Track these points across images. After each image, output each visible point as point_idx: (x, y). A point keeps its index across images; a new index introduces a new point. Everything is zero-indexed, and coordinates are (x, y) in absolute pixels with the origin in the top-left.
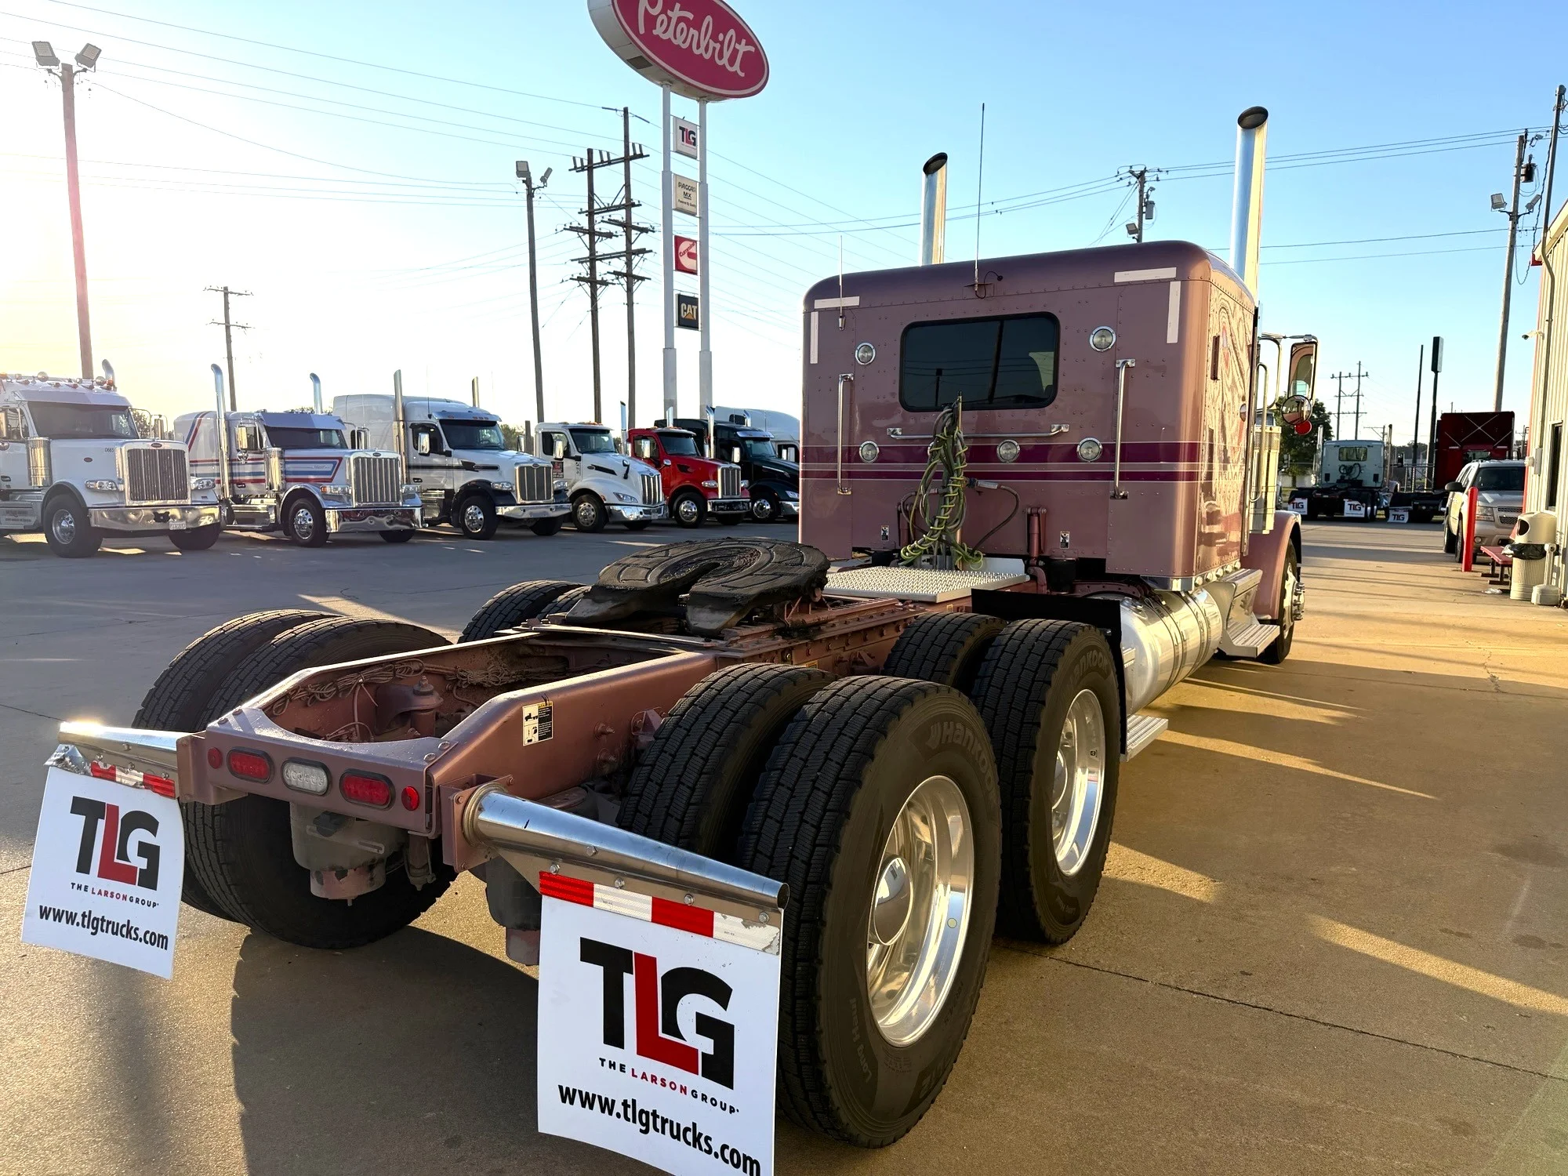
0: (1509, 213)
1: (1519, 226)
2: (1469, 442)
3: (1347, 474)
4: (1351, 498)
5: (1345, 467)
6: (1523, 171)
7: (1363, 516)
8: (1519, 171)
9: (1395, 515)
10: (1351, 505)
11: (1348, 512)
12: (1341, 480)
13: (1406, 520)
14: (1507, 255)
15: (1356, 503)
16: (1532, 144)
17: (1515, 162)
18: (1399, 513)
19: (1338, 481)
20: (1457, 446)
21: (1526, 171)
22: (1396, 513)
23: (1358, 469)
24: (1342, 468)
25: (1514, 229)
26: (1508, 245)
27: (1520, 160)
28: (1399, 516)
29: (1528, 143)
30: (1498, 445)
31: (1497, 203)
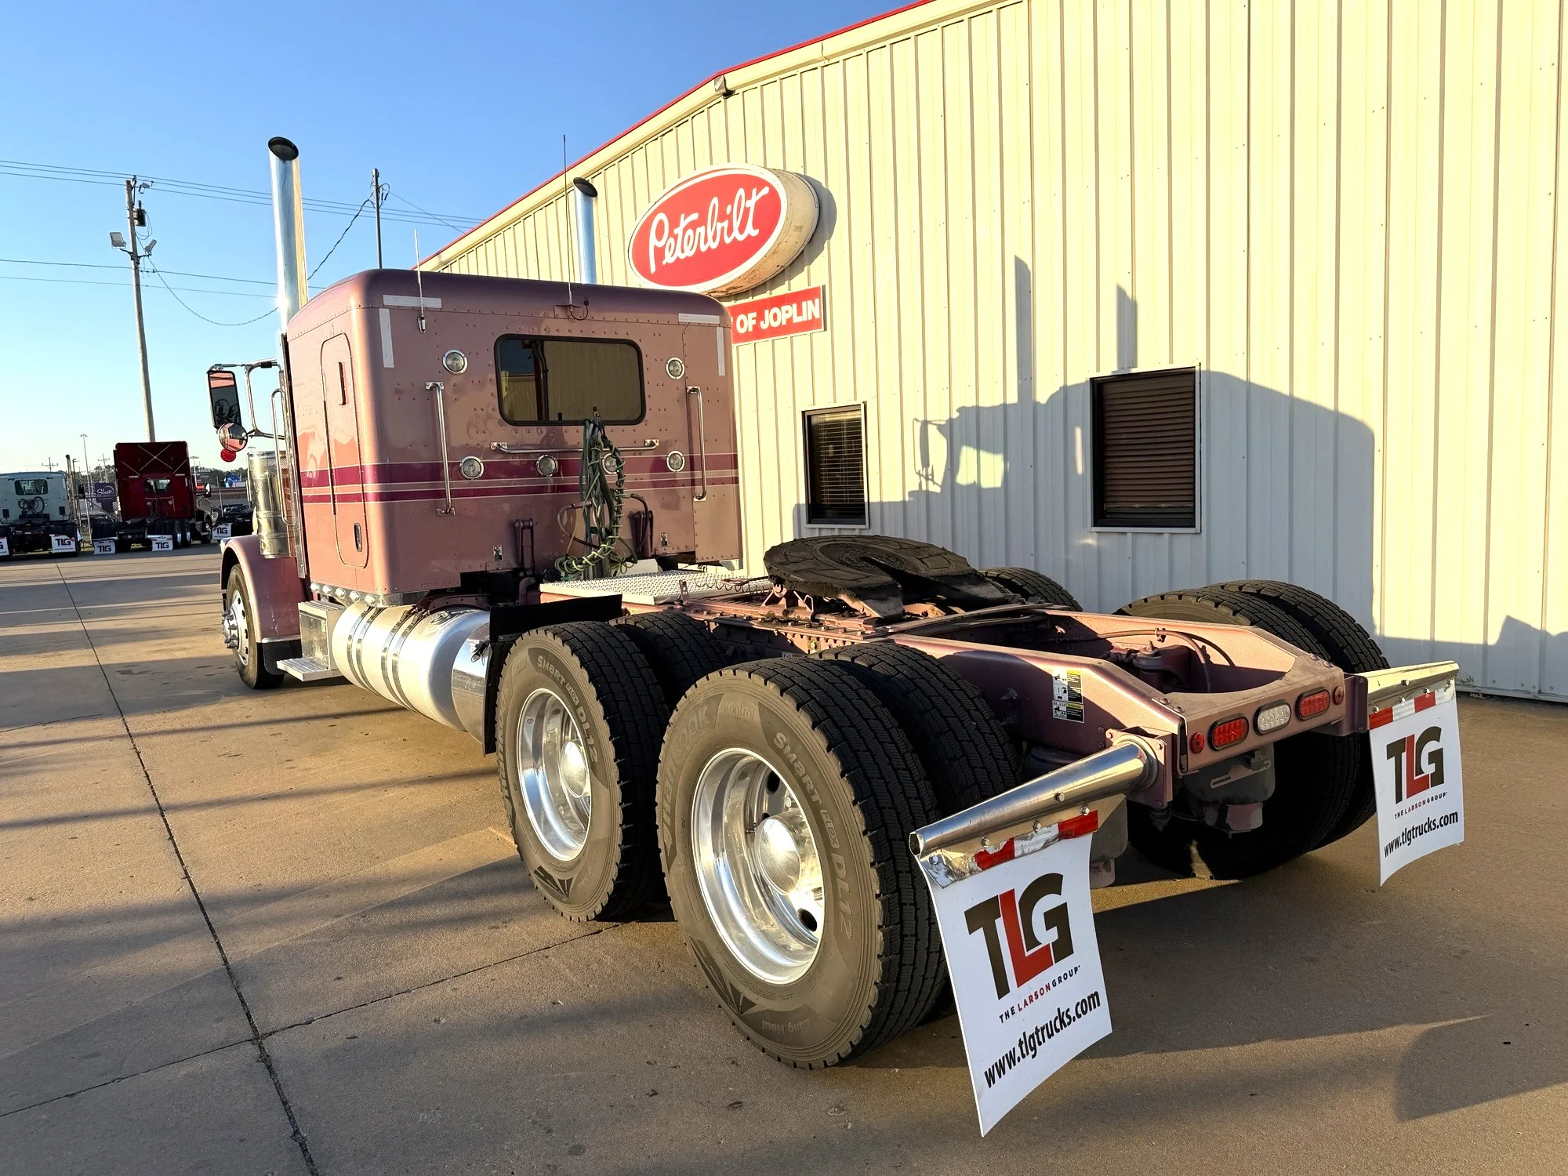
0: (130, 253)
1: (141, 266)
2: (145, 471)
3: (30, 508)
4: (57, 533)
5: (25, 502)
6: (135, 215)
7: (74, 550)
8: (131, 214)
9: (100, 547)
10: (58, 540)
11: (56, 547)
12: (23, 516)
13: (113, 550)
14: (135, 294)
15: (64, 537)
16: (141, 191)
17: (127, 205)
18: (105, 544)
19: (21, 517)
20: (137, 475)
21: (138, 215)
22: (101, 545)
23: (40, 503)
24: (22, 503)
25: (136, 268)
26: (134, 284)
27: (132, 204)
28: (104, 548)
29: (137, 189)
30: (176, 473)
31: (117, 242)
